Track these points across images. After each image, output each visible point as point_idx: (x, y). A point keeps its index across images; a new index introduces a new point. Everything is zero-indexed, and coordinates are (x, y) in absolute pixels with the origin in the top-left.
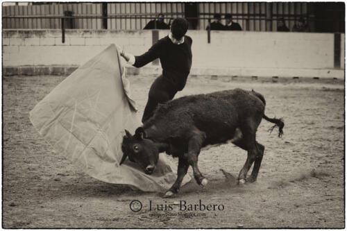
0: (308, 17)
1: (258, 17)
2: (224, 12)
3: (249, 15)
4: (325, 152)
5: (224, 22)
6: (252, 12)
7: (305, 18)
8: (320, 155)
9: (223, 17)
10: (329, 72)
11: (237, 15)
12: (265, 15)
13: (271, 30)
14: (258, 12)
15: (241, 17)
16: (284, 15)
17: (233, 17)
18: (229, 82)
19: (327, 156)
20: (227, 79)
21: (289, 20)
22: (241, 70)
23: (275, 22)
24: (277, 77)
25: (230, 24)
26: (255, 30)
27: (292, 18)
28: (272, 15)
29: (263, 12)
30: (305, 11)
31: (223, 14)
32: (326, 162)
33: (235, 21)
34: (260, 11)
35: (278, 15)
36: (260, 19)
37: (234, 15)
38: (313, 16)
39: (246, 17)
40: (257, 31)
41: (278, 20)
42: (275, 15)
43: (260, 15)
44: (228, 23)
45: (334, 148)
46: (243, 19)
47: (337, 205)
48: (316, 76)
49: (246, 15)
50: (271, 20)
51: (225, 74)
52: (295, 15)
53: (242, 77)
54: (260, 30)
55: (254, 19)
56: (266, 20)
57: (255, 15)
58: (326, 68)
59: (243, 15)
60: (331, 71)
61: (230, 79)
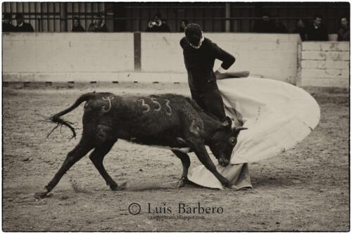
0: (106, 15)
1: (52, 17)
2: (15, 11)
3: (42, 14)
4: (121, 163)
5: (15, 23)
6: (45, 11)
7: (103, 17)
8: (116, 167)
9: (14, 17)
10: (128, 76)
11: (30, 14)
12: (59, 14)
13: (66, 30)
14: (52, 11)
15: (33, 17)
16: (80, 14)
17: (26, 17)
18: (21, 88)
19: (123, 168)
20: (19, 86)
21: (86, 19)
22: (33, 75)
23: (70, 22)
24: (73, 82)
25: (22, 24)
26: (49, 31)
27: (88, 17)
28: (67, 14)
29: (57, 11)
30: (103, 9)
31: (14, 14)
32: (122, 174)
33: (27, 21)
34: (54, 9)
35: (73, 14)
36: (54, 19)
37: (27, 14)
38: (112, 14)
39: (40, 17)
40: (51, 32)
41: (73, 19)
42: (70, 14)
43: (55, 14)
44: (19, 23)
45: (132, 158)
46: (35, 19)
47: (132, 219)
48: (115, 80)
49: (39, 14)
50: (66, 20)
51: (17, 80)
52: (92, 14)
53: (35, 83)
54: (55, 31)
55: (48, 19)
56: (61, 20)
57: (48, 14)
58: (125, 71)
59: (36, 14)
60: (131, 74)
61: (23, 85)
